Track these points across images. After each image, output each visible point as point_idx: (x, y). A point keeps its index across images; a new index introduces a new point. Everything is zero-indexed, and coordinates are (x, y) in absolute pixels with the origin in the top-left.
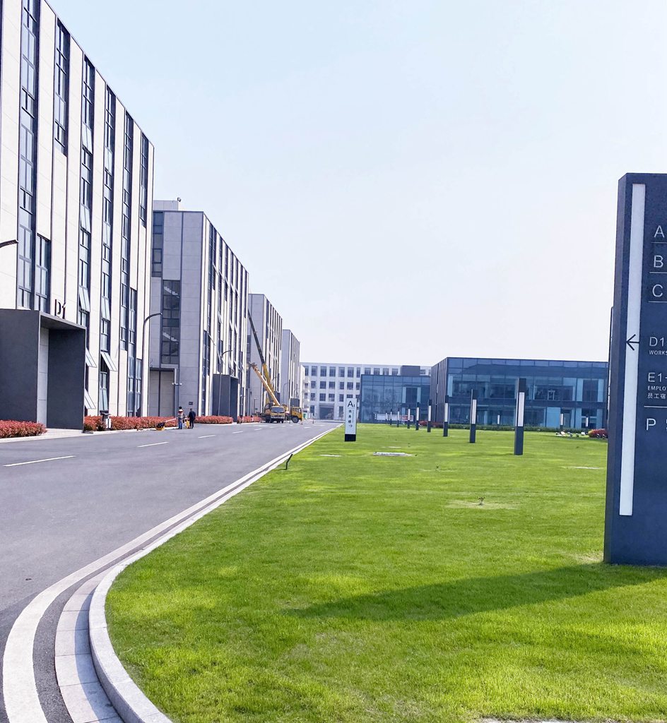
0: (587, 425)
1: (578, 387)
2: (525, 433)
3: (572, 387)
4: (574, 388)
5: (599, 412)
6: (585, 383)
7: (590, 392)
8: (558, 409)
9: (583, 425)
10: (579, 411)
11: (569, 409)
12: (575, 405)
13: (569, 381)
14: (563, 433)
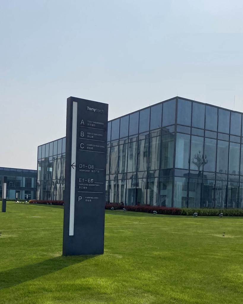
0: (27, 198)
1: (23, 181)
2: (7, 202)
3: (20, 180)
4: (21, 181)
5: (32, 192)
6: (26, 179)
7: (28, 183)
8: (15, 191)
9: (26, 198)
10: (24, 192)
11: (19, 190)
12: (22, 189)
13: (19, 178)
14: (18, 201)
